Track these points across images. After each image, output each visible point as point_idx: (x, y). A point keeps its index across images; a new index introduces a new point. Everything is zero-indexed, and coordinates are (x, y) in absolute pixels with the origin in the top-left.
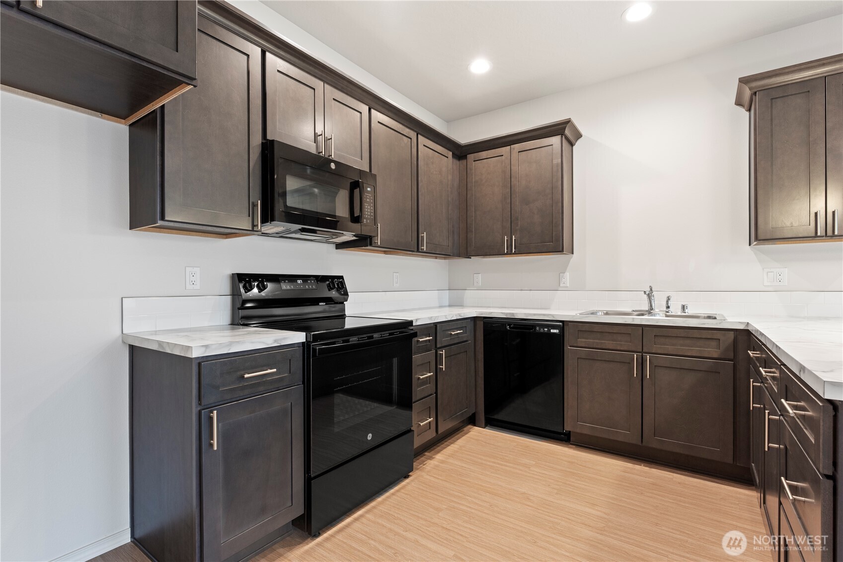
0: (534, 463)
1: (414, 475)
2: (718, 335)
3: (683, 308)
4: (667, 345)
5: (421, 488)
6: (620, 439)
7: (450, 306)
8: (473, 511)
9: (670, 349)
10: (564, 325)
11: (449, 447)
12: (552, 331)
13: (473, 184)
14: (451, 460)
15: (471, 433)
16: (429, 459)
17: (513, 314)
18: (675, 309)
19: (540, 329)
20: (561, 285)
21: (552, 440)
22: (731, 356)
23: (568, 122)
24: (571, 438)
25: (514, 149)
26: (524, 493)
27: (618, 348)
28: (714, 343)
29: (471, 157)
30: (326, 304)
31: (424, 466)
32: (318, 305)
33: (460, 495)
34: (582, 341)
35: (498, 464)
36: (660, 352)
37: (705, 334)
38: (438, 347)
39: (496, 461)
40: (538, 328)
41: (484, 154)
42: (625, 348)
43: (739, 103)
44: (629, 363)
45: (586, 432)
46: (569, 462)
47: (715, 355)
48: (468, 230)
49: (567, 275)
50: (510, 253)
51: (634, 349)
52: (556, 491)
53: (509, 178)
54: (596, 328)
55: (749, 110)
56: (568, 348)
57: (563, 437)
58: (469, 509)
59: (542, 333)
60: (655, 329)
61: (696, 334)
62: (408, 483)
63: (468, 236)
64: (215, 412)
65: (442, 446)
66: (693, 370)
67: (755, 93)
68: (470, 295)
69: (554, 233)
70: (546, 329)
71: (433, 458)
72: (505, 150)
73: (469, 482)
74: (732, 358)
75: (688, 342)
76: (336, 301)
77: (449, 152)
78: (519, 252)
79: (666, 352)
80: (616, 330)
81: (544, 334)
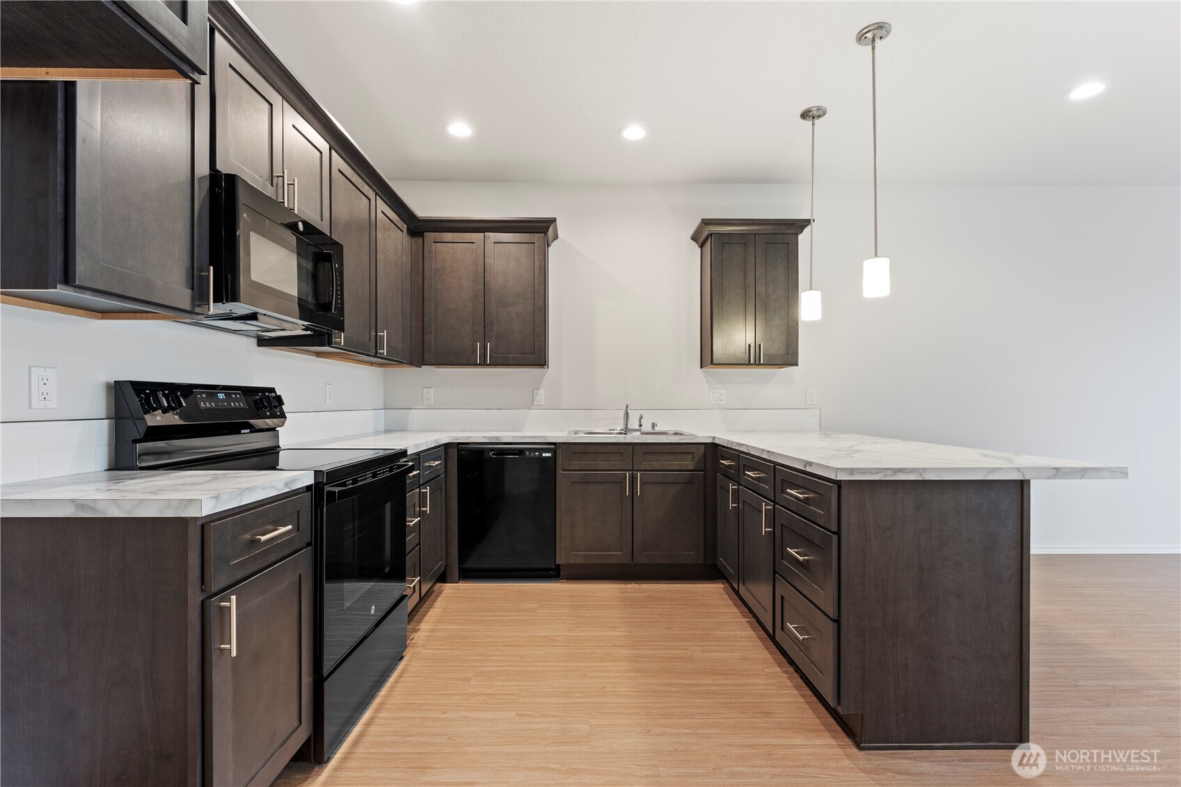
0: (537, 605)
1: (408, 655)
2: (693, 449)
3: (653, 425)
4: (654, 461)
5: (428, 664)
6: (613, 561)
7: (387, 431)
8: (506, 668)
9: (656, 465)
10: (555, 447)
11: (429, 613)
12: (544, 455)
13: (433, 273)
14: (442, 626)
15: (445, 592)
16: (415, 632)
17: (497, 437)
18: (647, 427)
19: (530, 454)
20: (535, 403)
21: (540, 579)
22: (702, 466)
23: (553, 221)
24: (561, 573)
25: (489, 238)
26: (546, 636)
27: (611, 468)
28: (690, 457)
29: (430, 236)
30: (251, 432)
31: (413, 641)
32: (240, 433)
33: (479, 657)
34: (575, 464)
35: (501, 616)
36: (647, 469)
37: (684, 449)
38: (421, 483)
39: (496, 614)
40: (527, 453)
41: (448, 236)
42: (617, 468)
43: (694, 238)
44: (622, 483)
45: (579, 561)
46: (569, 596)
47: (691, 468)
48: (425, 331)
49: (542, 391)
50: (483, 364)
51: (624, 468)
52: (574, 626)
53: (483, 274)
54: (590, 449)
55: (701, 247)
56: (560, 472)
57: (552, 573)
58: (500, 668)
59: (532, 458)
60: (644, 446)
61: (677, 449)
62: (407, 665)
63: (425, 338)
64: (234, 598)
65: (419, 613)
66: (674, 483)
67: (711, 235)
68: (415, 416)
69: (536, 344)
70: (537, 454)
71: (419, 629)
72: (477, 237)
73: (480, 642)
74: (703, 468)
75: (670, 457)
76: (257, 428)
77: (404, 224)
78: (495, 363)
79: (652, 469)
80: (609, 449)
81: (535, 458)
